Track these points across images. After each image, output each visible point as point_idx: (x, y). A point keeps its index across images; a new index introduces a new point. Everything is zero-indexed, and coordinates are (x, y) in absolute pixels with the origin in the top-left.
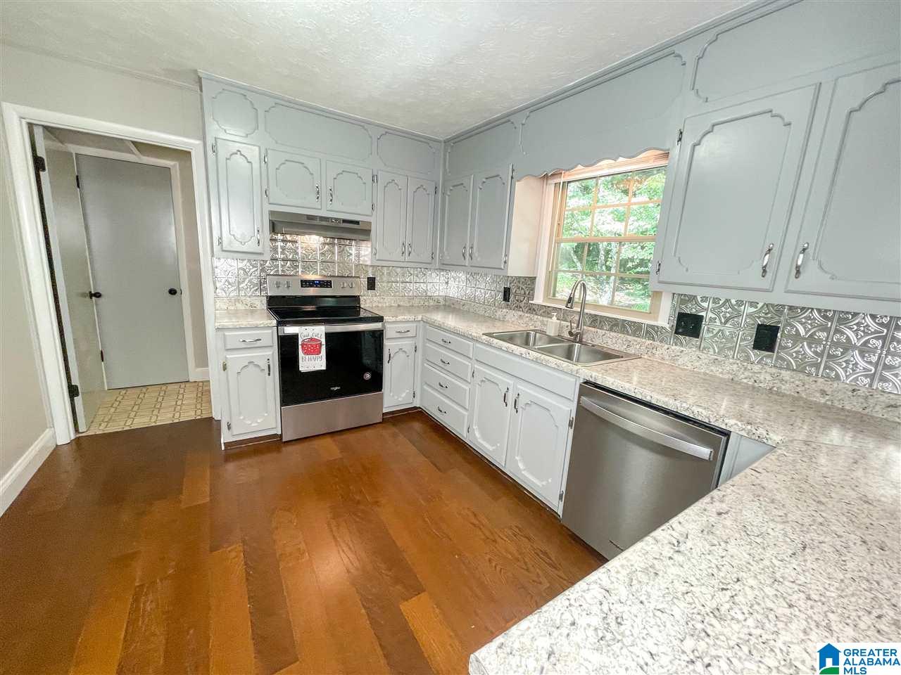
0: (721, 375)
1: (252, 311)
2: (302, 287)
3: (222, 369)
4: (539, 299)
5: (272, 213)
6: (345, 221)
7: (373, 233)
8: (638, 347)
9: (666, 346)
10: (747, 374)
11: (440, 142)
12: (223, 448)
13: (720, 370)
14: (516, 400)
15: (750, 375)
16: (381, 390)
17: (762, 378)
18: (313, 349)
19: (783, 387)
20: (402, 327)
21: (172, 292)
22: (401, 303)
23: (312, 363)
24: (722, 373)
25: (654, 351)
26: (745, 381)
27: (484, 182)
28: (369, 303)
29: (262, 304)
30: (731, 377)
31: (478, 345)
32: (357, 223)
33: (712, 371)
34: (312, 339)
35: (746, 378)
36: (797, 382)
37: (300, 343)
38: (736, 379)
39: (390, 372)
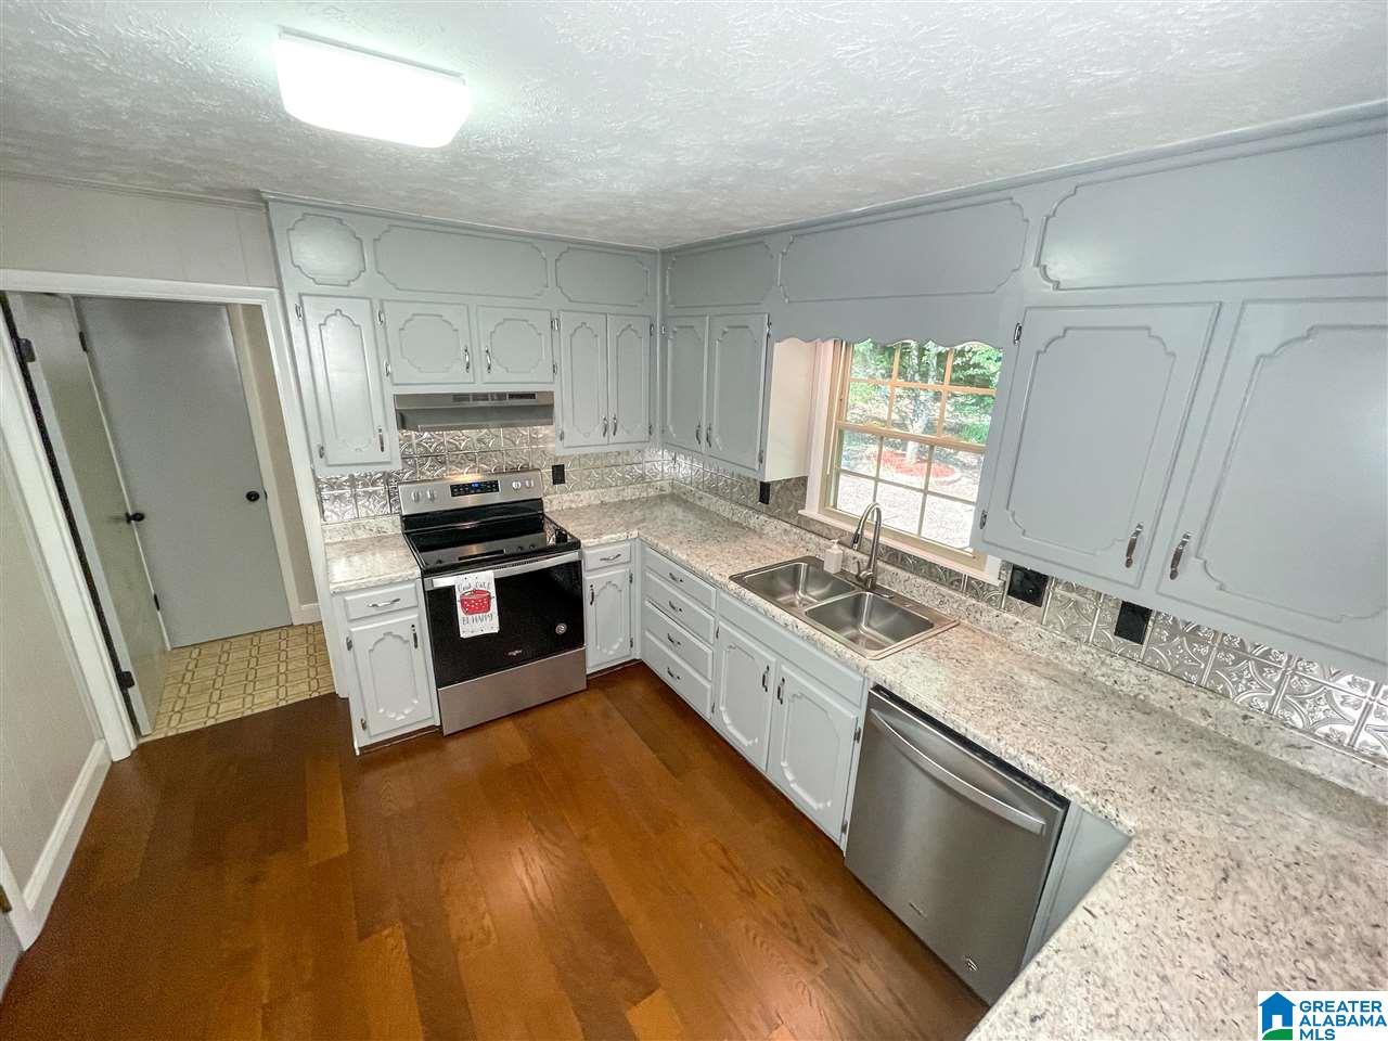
0: (1069, 667)
1: (379, 541)
2: (453, 496)
3: (346, 647)
4: (811, 510)
5: (399, 398)
6: (513, 396)
7: (557, 410)
8: (955, 606)
9: (995, 612)
10: (1104, 669)
11: (655, 252)
12: (358, 753)
13: (1069, 659)
14: (779, 689)
15: (1109, 672)
16: (582, 646)
17: (1125, 678)
18: (477, 604)
19: (1152, 697)
20: (609, 551)
21: (253, 497)
22: (607, 499)
23: (479, 624)
24: (1070, 663)
25: (978, 616)
26: (1100, 678)
27: (725, 332)
28: (557, 504)
29: (393, 526)
30: (1083, 670)
31: (723, 595)
32: (531, 396)
33: (1057, 658)
34: (475, 592)
35: (1103, 676)
36: (1172, 694)
37: (458, 598)
38: (1089, 675)
39: (594, 616)
